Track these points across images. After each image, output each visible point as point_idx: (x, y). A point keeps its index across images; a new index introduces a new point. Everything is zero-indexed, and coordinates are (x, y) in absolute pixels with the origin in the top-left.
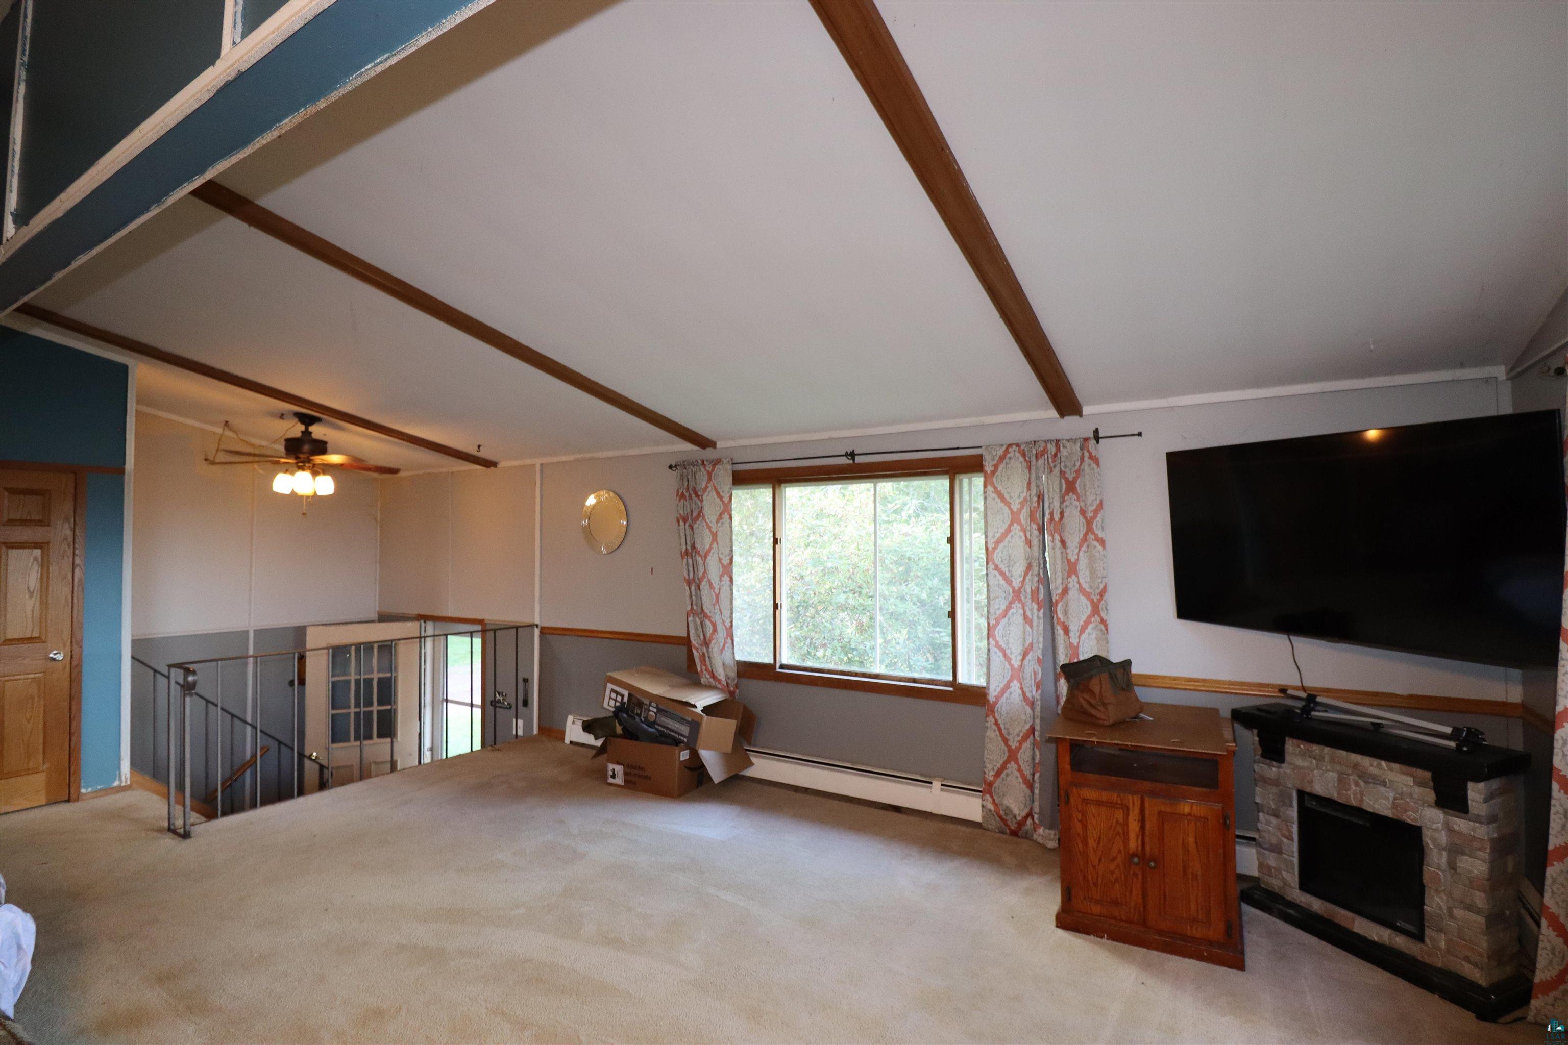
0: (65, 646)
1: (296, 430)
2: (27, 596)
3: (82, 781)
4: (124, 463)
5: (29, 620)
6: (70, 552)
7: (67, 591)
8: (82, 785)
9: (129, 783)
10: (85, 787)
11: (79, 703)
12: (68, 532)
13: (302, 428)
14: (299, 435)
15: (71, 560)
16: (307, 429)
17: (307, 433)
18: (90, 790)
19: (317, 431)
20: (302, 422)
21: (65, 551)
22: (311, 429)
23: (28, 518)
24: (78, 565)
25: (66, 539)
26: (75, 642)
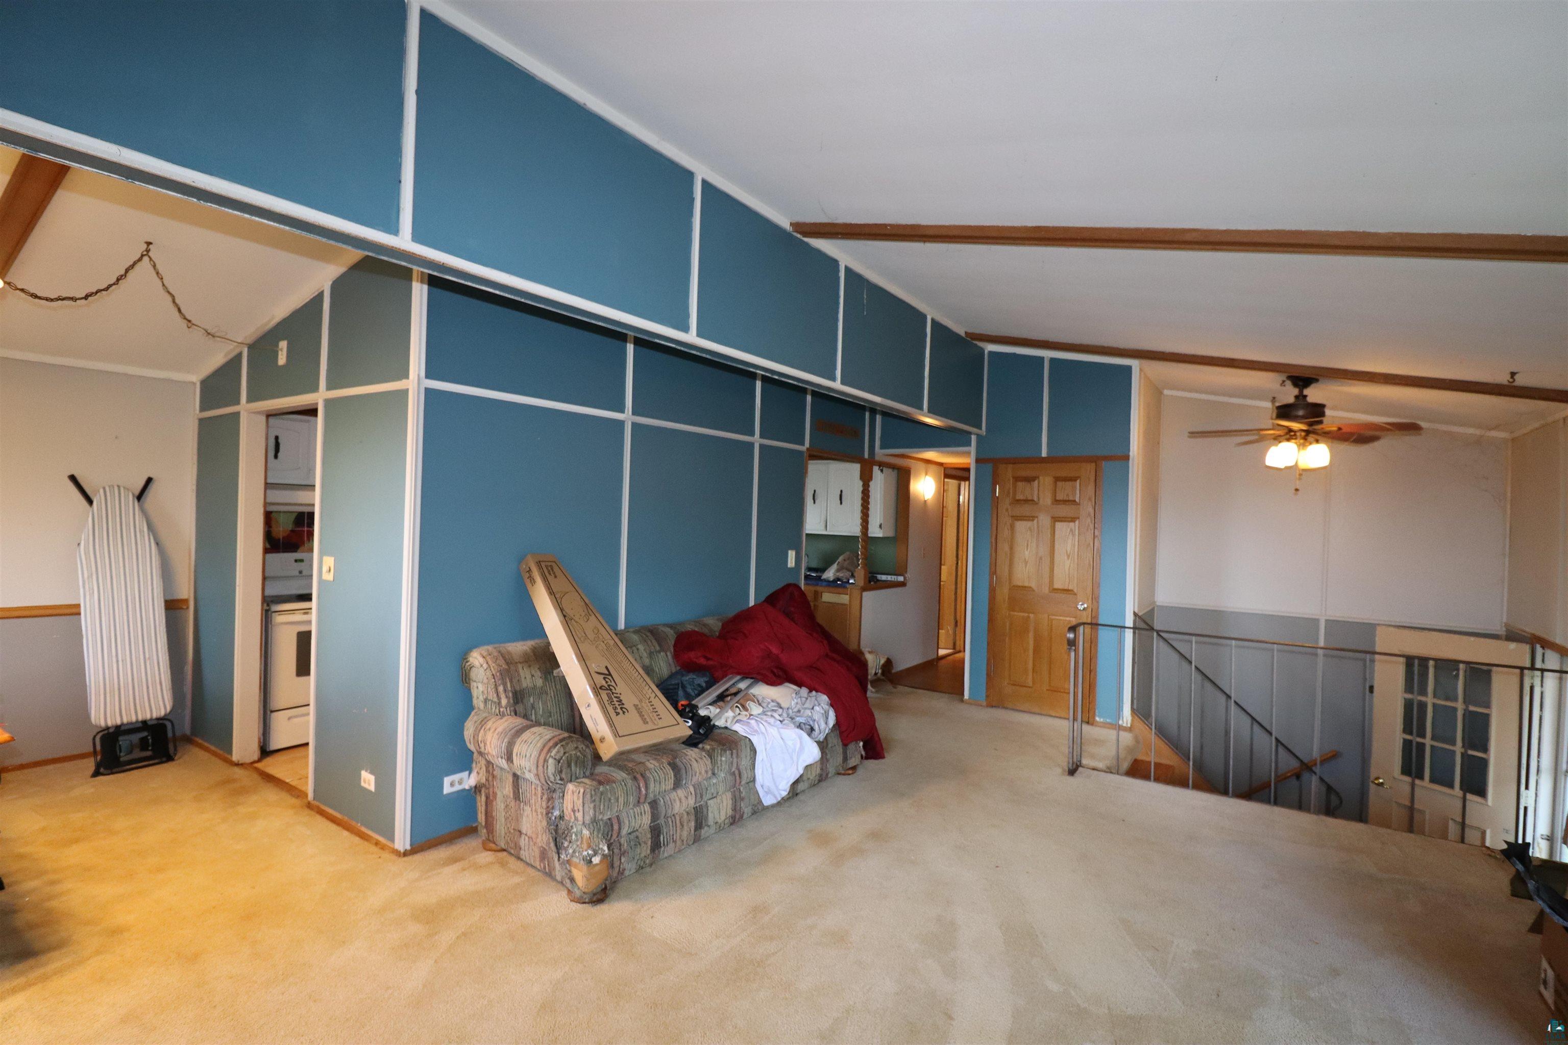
0: (1088, 599)
1: (1289, 394)
2: (1066, 558)
3: (1097, 711)
4: (1129, 451)
5: (1067, 576)
6: (1092, 526)
7: (1090, 555)
8: (1097, 714)
9: (1129, 725)
10: (1099, 717)
11: (1096, 645)
12: (1091, 510)
13: (1296, 391)
14: (1291, 400)
15: (1093, 531)
16: (1301, 392)
17: (1301, 397)
18: (1102, 720)
19: (1314, 394)
20: (1295, 385)
21: (1089, 525)
22: (1306, 392)
23: (1067, 499)
24: (1097, 536)
25: (1089, 514)
26: (1095, 598)
